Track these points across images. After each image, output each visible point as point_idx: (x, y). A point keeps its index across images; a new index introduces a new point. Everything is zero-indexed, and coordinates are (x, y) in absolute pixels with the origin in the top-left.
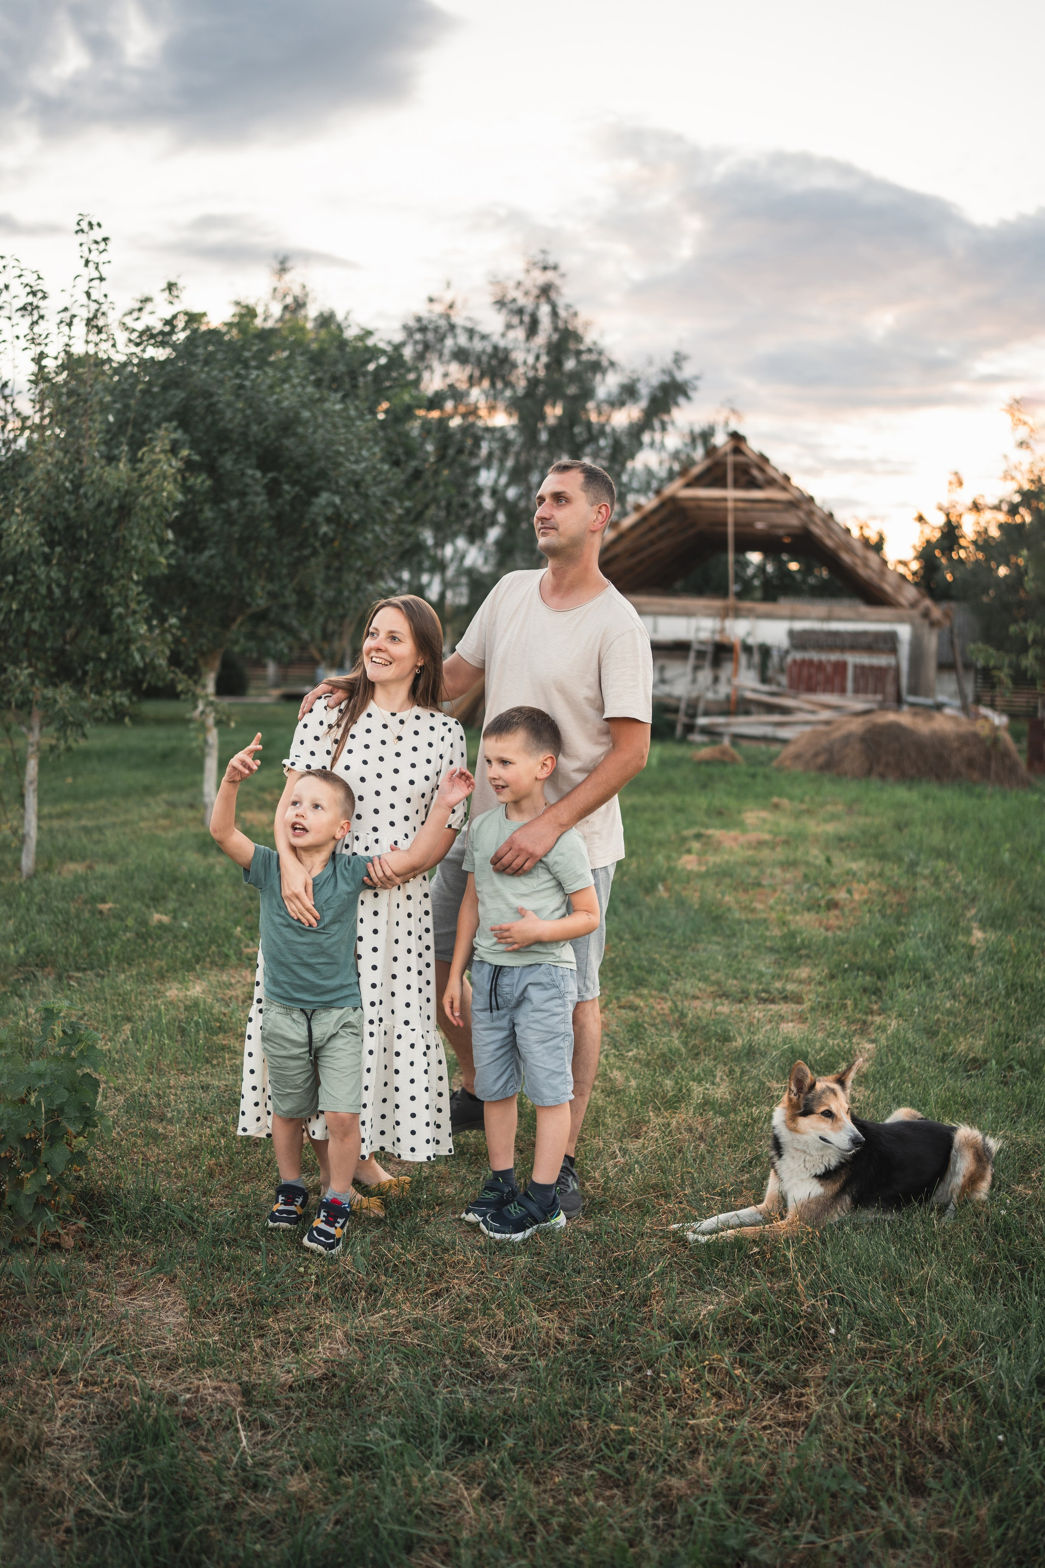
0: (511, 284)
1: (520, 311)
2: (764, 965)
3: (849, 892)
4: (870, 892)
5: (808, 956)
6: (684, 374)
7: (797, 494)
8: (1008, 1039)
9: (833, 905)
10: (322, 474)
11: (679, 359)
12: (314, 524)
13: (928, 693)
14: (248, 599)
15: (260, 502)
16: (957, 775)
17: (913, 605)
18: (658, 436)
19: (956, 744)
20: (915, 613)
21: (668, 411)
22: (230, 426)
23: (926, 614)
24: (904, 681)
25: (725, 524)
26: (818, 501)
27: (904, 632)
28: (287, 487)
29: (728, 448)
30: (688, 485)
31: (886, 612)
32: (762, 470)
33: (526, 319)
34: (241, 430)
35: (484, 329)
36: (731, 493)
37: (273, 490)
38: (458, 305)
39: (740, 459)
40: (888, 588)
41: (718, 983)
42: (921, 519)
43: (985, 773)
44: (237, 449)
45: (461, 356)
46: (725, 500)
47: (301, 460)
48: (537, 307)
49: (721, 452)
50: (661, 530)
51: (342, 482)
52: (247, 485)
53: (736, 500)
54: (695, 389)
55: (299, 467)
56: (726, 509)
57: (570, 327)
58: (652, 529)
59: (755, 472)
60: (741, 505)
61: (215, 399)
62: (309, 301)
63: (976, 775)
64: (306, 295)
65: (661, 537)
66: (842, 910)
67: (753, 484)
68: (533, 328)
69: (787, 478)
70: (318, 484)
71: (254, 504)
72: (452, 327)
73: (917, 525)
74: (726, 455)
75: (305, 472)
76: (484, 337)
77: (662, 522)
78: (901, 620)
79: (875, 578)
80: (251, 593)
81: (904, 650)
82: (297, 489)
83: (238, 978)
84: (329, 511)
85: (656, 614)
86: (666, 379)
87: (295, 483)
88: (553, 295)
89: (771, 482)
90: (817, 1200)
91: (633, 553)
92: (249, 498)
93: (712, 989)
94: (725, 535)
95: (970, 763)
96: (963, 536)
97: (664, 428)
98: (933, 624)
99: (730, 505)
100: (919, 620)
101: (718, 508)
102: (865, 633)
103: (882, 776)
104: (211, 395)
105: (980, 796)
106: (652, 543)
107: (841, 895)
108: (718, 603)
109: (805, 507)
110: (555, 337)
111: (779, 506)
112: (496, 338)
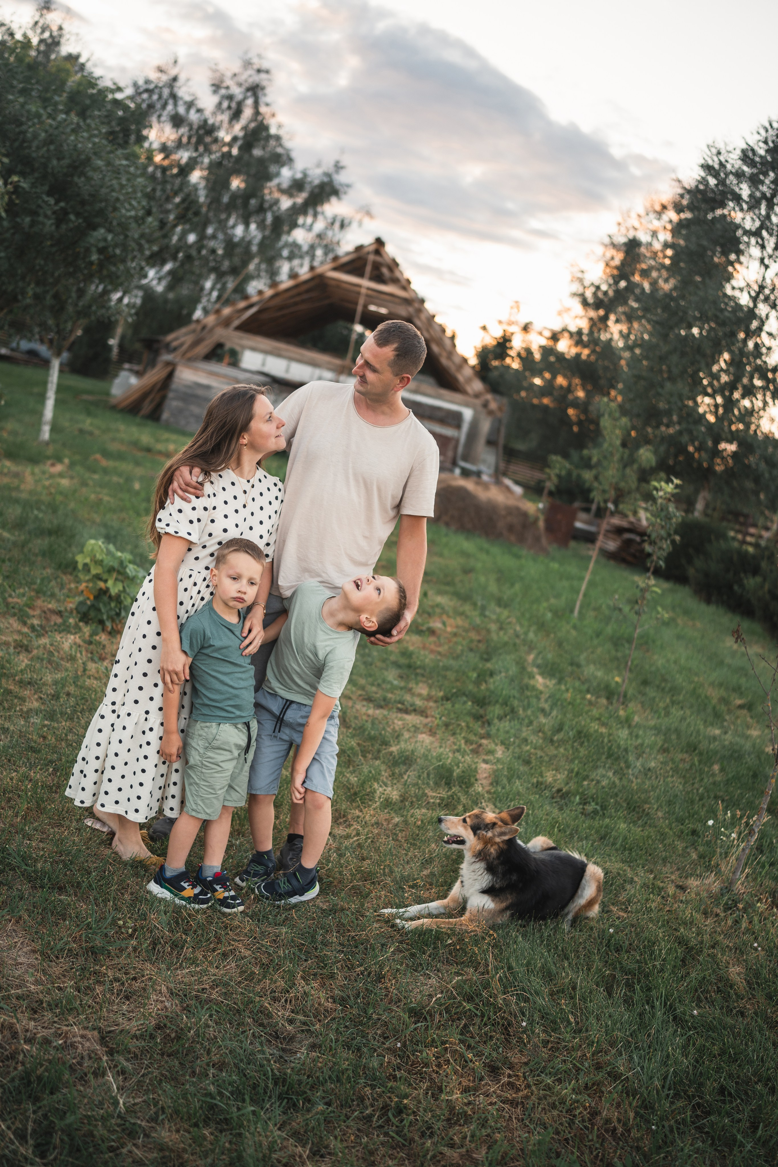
0: (229, 74)
1: (230, 98)
2: (392, 675)
3: (444, 624)
4: (457, 627)
5: (423, 675)
6: (341, 178)
7: (413, 295)
8: (580, 776)
9: (432, 632)
10: (101, 212)
11: (338, 167)
12: (88, 250)
13: (474, 462)
14: (20, 297)
15: (49, 225)
16: (500, 535)
17: (477, 396)
18: (309, 220)
19: (503, 513)
20: (478, 402)
21: (322, 203)
22: (34, 155)
23: (485, 405)
24: (460, 449)
25: (356, 303)
26: (427, 305)
27: (468, 414)
28: (72, 217)
29: (372, 248)
30: (335, 269)
31: (458, 396)
32: (391, 270)
33: (234, 105)
34: (43, 160)
35: (201, 104)
36: (366, 283)
37: (61, 218)
38: (182, 78)
39: (378, 259)
40: (461, 378)
41: (363, 688)
42: (484, 328)
43: (521, 539)
44: (36, 175)
45: (177, 121)
46: (359, 286)
47: (87, 197)
48: (245, 98)
49: (366, 250)
50: (305, 296)
51: (115, 223)
52: (39, 206)
53: (369, 289)
54: (345, 193)
55: (83, 203)
56: (359, 293)
57: (265, 122)
58: (299, 294)
59: (385, 271)
60: (370, 292)
61: (24, 127)
62: (63, 41)
63: (513, 538)
64: (60, 36)
65: (303, 301)
66: (439, 637)
67: (379, 278)
68: (236, 114)
69: (409, 282)
70: (97, 220)
71: (43, 224)
72: (174, 96)
73: (482, 332)
74: (368, 253)
75: (88, 208)
76: (199, 111)
77: (307, 291)
78: (467, 405)
79: (453, 369)
80: (23, 293)
81: (465, 427)
82: (80, 221)
83: (6, 625)
84: (101, 244)
85: (291, 359)
86: (326, 179)
87: (78, 215)
88: (260, 94)
89: (395, 281)
90: (489, 911)
91: (281, 308)
92: (41, 219)
93: (360, 692)
94: (355, 311)
95: (511, 528)
96: (511, 348)
97: (315, 215)
98: (491, 413)
99: (363, 291)
100: (480, 408)
101: (355, 291)
102: (439, 409)
103: (447, 524)
104: (21, 124)
105: (518, 557)
106: (296, 304)
107: (437, 625)
108: (337, 362)
109: (416, 305)
110: (253, 125)
111: (397, 300)
112: (208, 113)
